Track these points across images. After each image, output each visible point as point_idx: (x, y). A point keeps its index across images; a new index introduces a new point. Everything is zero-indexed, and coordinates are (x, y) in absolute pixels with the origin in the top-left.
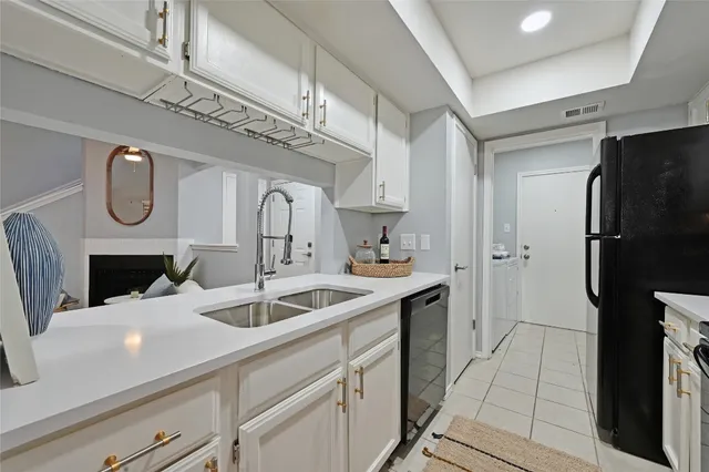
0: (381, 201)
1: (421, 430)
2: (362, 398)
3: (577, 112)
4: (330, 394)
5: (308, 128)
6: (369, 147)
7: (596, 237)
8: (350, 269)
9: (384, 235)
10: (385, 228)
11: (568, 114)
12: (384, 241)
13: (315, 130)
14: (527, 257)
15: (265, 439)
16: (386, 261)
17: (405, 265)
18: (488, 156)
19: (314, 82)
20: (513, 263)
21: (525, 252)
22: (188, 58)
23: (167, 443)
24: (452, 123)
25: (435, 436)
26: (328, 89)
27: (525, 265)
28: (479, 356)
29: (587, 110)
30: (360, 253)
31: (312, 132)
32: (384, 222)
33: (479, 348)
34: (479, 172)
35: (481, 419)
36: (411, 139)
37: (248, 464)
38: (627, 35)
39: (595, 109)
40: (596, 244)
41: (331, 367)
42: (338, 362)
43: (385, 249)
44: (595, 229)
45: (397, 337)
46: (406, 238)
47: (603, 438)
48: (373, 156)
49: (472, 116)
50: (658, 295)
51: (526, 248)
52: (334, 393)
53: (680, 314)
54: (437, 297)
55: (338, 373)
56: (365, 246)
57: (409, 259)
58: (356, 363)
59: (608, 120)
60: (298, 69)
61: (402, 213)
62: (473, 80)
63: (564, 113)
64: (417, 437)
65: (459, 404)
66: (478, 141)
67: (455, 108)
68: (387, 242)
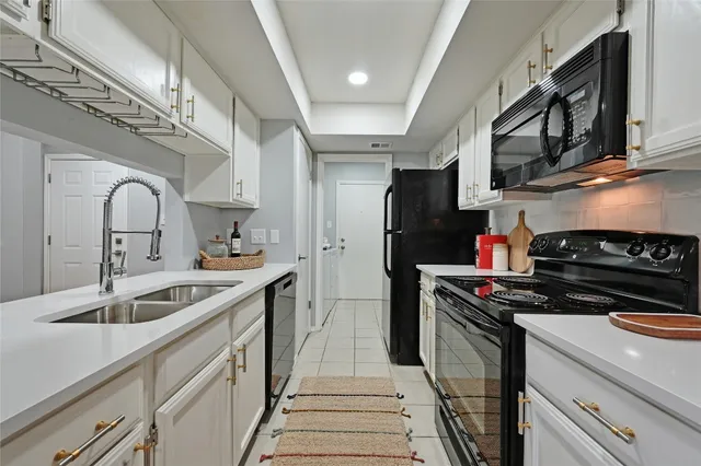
0: (238, 197)
1: (278, 397)
2: (245, 371)
3: (377, 145)
4: (221, 372)
5: (175, 121)
6: (227, 145)
7: (390, 232)
8: (200, 264)
9: (236, 230)
10: (236, 223)
11: (373, 145)
12: (236, 235)
13: (181, 123)
14: (343, 248)
15: (176, 419)
16: (238, 255)
17: (257, 257)
18: (320, 166)
19: (181, 75)
20: (334, 253)
21: (342, 244)
22: (47, 21)
23: (115, 426)
24: (297, 135)
25: (289, 397)
26: (194, 84)
27: (342, 253)
28: (313, 330)
29: (383, 146)
30: (211, 248)
31: (177, 124)
32: (237, 217)
33: (313, 324)
34: (314, 177)
35: (321, 374)
36: (262, 141)
37: (165, 443)
38: (404, 104)
39: (387, 145)
40: (389, 236)
41: (220, 350)
42: (225, 344)
43: (237, 243)
44: (389, 228)
45: (263, 319)
46: (256, 233)
47: (392, 362)
48: (231, 155)
49: (312, 133)
50: (418, 267)
51: (343, 240)
52: (225, 371)
53: (428, 275)
54: (289, 283)
55: (226, 354)
56: (218, 240)
57: (261, 251)
58: (238, 343)
59: (394, 154)
60: (167, 59)
61: (253, 210)
62: (313, 103)
63: (370, 144)
64: (276, 403)
65: (304, 369)
66: (314, 153)
67: (301, 124)
68: (238, 237)
